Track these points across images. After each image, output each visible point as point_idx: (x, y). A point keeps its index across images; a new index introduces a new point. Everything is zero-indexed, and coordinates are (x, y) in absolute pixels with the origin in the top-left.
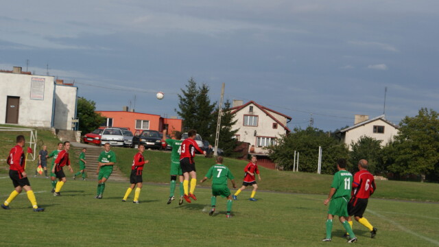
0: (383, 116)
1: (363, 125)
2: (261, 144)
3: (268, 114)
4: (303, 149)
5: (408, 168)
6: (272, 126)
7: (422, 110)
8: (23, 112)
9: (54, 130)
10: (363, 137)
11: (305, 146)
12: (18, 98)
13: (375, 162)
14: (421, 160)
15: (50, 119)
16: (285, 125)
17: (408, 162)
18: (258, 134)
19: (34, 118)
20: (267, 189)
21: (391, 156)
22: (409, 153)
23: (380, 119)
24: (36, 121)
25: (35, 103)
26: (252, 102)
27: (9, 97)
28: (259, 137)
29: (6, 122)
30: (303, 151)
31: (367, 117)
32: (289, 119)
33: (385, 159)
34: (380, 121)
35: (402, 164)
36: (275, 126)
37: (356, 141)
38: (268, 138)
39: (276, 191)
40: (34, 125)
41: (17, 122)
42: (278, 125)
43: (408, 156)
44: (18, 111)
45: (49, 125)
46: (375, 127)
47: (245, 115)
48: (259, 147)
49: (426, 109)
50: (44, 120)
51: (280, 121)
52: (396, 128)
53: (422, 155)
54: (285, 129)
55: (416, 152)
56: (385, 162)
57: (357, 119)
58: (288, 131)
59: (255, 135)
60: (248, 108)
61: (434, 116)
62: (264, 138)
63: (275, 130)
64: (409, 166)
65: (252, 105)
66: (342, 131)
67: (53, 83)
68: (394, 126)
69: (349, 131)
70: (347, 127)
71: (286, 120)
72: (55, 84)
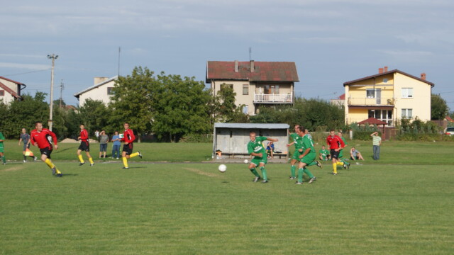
1: (97, 87)
7: (136, 68)
13: (90, 125)
21: (105, 117)
22: (121, 114)
23: (113, 80)
31: (106, 79)
32: (23, 85)
36: (2, 93)
42: (6, 92)
43: (119, 117)
46: (109, 89)
49: (140, 68)
53: (135, 115)
54: (13, 96)
55: (127, 113)
57: (97, 82)
58: (16, 98)
61: (148, 73)
69: (83, 95)
71: (16, 86)
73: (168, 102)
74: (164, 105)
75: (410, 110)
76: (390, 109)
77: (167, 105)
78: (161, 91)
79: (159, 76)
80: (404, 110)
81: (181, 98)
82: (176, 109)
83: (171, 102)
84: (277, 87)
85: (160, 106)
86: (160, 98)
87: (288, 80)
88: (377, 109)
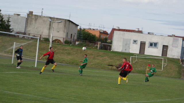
8: (169, 52)
9: (181, 59)
12: (167, 46)
15: (180, 55)
19: (173, 55)
24: (174, 56)
25: (174, 48)
27: (163, 46)
29: (162, 56)
40: (173, 57)
41: (166, 56)
44: (167, 51)
45: (179, 58)
50: (177, 55)
67: (182, 41)
72: (183, 41)
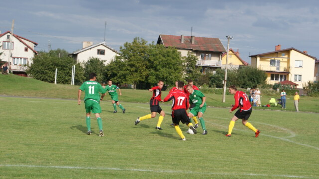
0: (104, 43)
1: (90, 49)
2: (16, 63)
3: (21, 41)
4: (52, 66)
5: (126, 80)
6: (24, 49)
7: (136, 38)
10: (91, 58)
11: (52, 65)
14: (135, 74)
16: (34, 48)
17: (126, 76)
18: (14, 56)
20: (55, 97)
21: (114, 71)
23: (102, 44)
26: (9, 32)
28: (15, 58)
30: (51, 68)
31: (92, 43)
32: (36, 44)
33: (109, 73)
34: (102, 46)
35: (122, 77)
36: (26, 50)
37: (86, 61)
38: (21, 58)
39: (63, 98)
42: (29, 49)
43: (127, 72)
46: (98, 50)
47: (4, 42)
48: (15, 65)
49: (138, 38)
51: (29, 45)
52: (113, 51)
53: (136, 71)
54: (34, 52)
56: (109, 75)
57: (85, 45)
58: (36, 54)
59: (12, 56)
60: (6, 36)
61: (143, 43)
62: (18, 58)
63: (26, 52)
64: (127, 78)
65: (9, 34)
66: (75, 53)
68: (112, 50)
69: (80, 54)
70: (79, 50)
71: (34, 45)
73: (159, 62)
74: (157, 65)
75: (300, 75)
76: (285, 74)
77: (159, 64)
78: (153, 55)
79: (150, 45)
80: (296, 75)
81: (169, 61)
82: (165, 68)
83: (161, 63)
84: (210, 55)
85: (154, 65)
86: (154, 60)
87: (219, 51)
88: (277, 73)
